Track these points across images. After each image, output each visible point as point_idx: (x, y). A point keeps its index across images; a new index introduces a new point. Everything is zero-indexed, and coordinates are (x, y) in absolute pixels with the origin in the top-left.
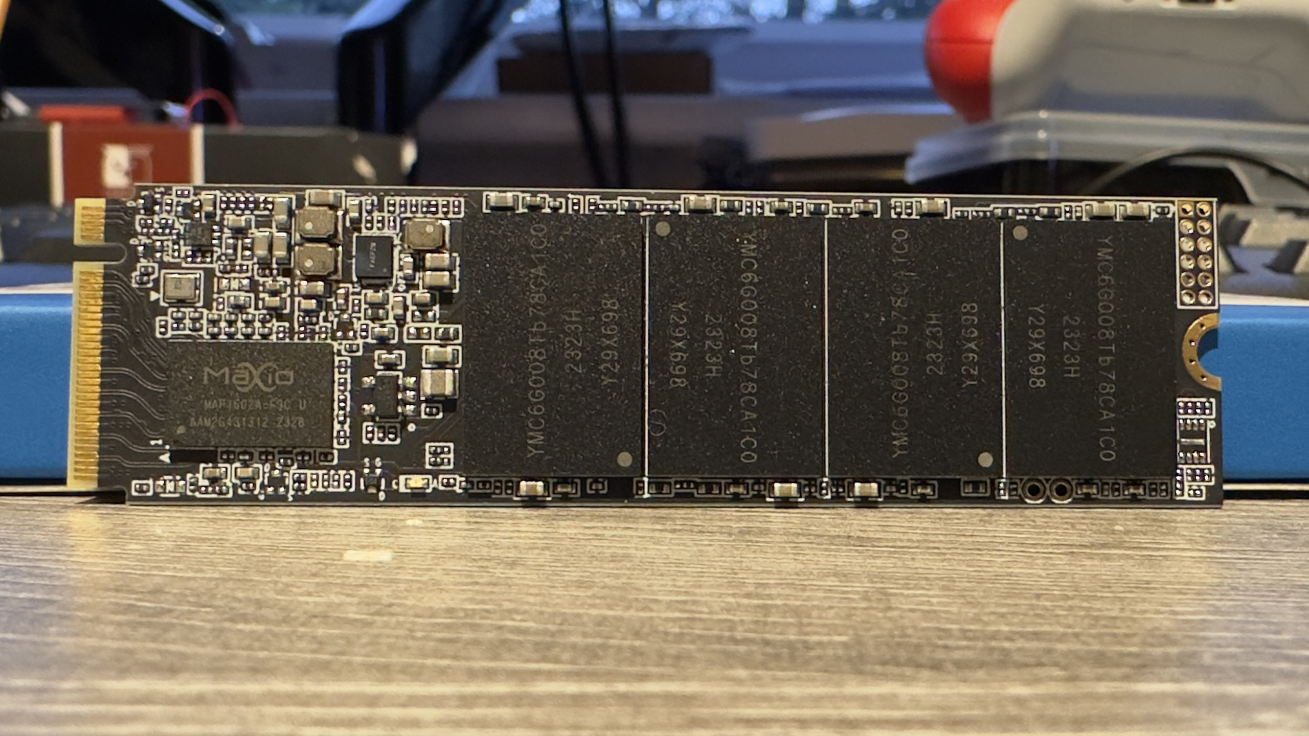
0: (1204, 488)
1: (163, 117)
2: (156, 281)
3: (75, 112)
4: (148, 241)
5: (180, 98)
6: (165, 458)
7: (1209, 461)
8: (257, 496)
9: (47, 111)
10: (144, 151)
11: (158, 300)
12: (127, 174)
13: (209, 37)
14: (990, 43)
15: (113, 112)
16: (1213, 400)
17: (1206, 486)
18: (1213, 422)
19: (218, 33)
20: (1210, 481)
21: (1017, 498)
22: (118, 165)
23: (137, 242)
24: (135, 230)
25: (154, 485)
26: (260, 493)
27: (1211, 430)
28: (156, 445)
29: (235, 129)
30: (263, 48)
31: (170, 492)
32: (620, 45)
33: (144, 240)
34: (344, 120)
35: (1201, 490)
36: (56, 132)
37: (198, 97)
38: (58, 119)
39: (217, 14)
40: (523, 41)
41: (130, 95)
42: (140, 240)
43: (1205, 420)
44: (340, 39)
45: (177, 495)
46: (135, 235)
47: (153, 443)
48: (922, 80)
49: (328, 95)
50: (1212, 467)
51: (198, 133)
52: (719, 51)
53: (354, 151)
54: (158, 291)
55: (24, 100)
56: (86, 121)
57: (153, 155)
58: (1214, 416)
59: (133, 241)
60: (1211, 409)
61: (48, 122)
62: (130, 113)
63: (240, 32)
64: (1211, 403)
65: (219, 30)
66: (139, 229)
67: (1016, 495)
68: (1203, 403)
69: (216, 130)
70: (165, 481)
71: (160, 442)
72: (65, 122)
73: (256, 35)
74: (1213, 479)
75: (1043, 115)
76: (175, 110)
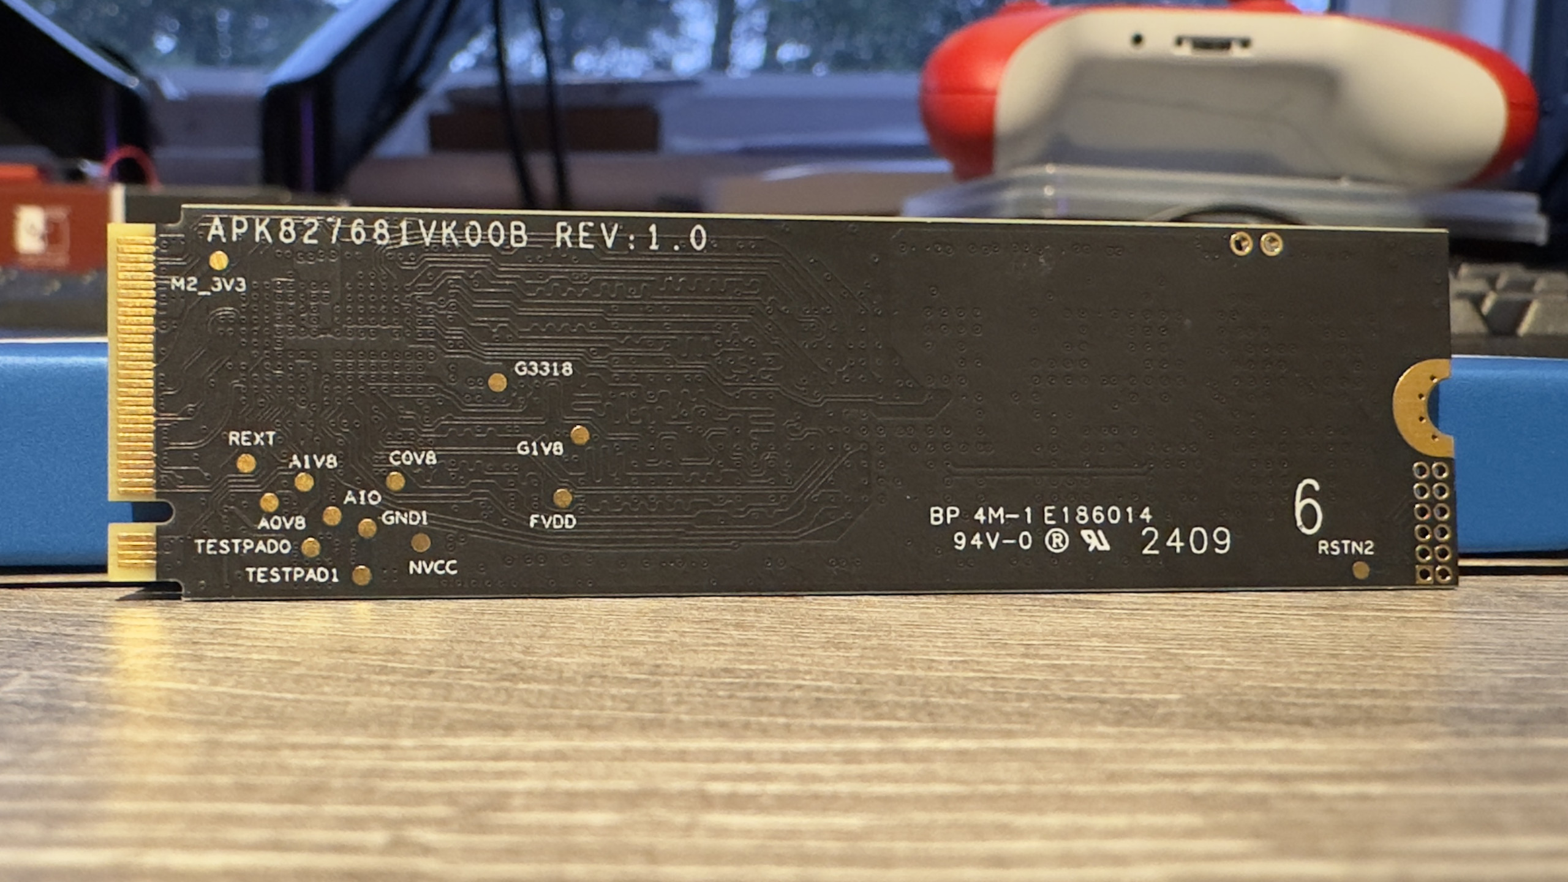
1: (77, 176)
5: (98, 156)
10: (60, 213)
12: (43, 238)
13: (123, 92)
14: (993, 93)
15: (26, 172)
19: (131, 86)
22: (32, 227)
29: (156, 189)
30: (176, 104)
37: (116, 156)
39: (129, 67)
40: (457, 96)
41: (41, 154)
44: (265, 92)
48: (915, 135)
49: (250, 153)
51: (118, 194)
52: (668, 106)
62: (44, 173)
63: (152, 85)
65: (133, 83)
69: (137, 190)
73: (170, 89)
75: (1050, 170)
76: (93, 169)
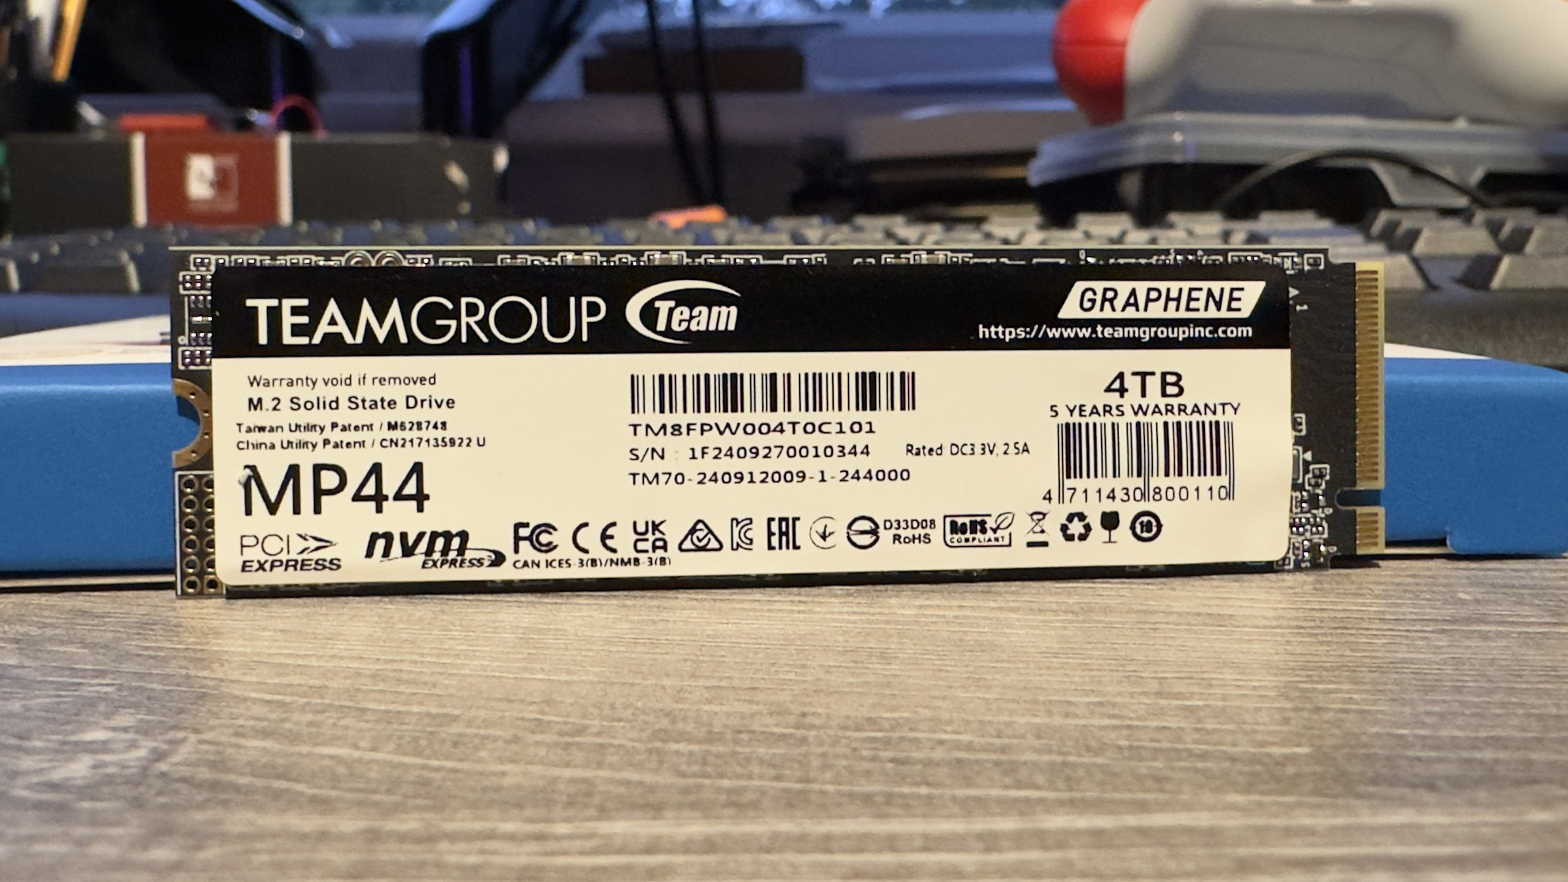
0: (192, 268)
1: (245, 125)
2: (1306, 471)
3: (158, 121)
4: (1314, 511)
5: (265, 105)
6: (1293, 292)
7: (186, 299)
8: (1205, 254)
9: (128, 120)
10: (229, 161)
11: (1305, 452)
12: (212, 184)
14: (1124, 44)
15: (194, 122)
16: (181, 368)
17: (189, 270)
18: (181, 343)
19: (297, 36)
20: (184, 276)
21: (408, 256)
22: (202, 174)
23: (1326, 510)
24: (1327, 522)
25: (1303, 265)
26: (1202, 256)
27: (183, 334)
28: (1302, 305)
29: (321, 136)
30: (340, 52)
31: (1288, 257)
32: (710, 43)
33: (1319, 513)
34: (429, 125)
35: (195, 264)
36: (138, 143)
37: (282, 105)
38: (140, 129)
39: (293, 16)
40: (610, 41)
42: (1323, 512)
43: (190, 345)
44: (425, 40)
45: (1281, 254)
46: (1328, 518)
47: (1305, 307)
49: (412, 98)
50: (182, 292)
51: (284, 142)
52: (812, 47)
53: (446, 157)
54: (1304, 461)
55: (96, 107)
56: (168, 132)
57: (239, 165)
58: (180, 349)
59: (1329, 511)
60: (184, 358)
61: (130, 132)
62: (214, 122)
63: (317, 34)
64: (183, 364)
65: (299, 34)
66: (1325, 524)
67: (409, 259)
68: (193, 363)
69: (302, 138)
70: (1293, 269)
71: (1298, 308)
72: (149, 133)
73: (334, 37)
74: (181, 279)
75: (1179, 117)
76: (260, 118)
